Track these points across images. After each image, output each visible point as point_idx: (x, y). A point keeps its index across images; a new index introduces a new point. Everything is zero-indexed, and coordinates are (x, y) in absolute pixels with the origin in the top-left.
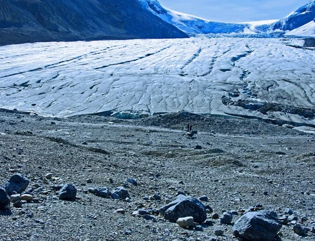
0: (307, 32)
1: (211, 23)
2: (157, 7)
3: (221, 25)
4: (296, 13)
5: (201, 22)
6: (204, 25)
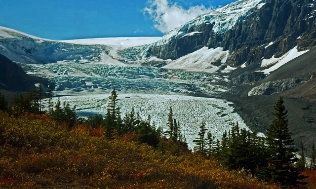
0: (201, 64)
1: (45, 42)
3: (63, 47)
4: (180, 33)
6: (35, 46)
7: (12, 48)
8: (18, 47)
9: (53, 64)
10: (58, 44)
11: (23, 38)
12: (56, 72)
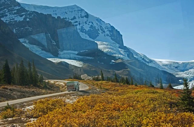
1: (183, 63)
2: (146, 59)
3: (191, 64)
5: (177, 64)
6: (179, 65)
7: (170, 67)
8: (172, 67)
9: (187, 71)
10: (189, 63)
11: (174, 63)
12: (188, 74)
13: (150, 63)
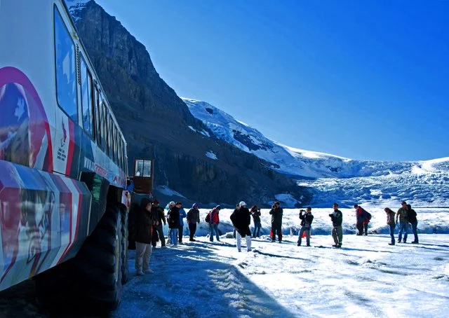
2: (255, 140)
5: (337, 162)
6: (342, 165)
7: (316, 167)
11: (330, 159)
13: (263, 148)
